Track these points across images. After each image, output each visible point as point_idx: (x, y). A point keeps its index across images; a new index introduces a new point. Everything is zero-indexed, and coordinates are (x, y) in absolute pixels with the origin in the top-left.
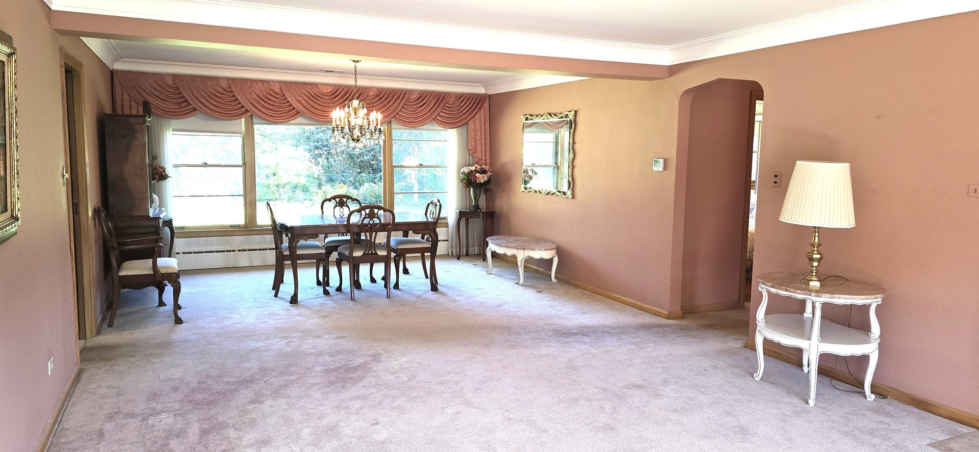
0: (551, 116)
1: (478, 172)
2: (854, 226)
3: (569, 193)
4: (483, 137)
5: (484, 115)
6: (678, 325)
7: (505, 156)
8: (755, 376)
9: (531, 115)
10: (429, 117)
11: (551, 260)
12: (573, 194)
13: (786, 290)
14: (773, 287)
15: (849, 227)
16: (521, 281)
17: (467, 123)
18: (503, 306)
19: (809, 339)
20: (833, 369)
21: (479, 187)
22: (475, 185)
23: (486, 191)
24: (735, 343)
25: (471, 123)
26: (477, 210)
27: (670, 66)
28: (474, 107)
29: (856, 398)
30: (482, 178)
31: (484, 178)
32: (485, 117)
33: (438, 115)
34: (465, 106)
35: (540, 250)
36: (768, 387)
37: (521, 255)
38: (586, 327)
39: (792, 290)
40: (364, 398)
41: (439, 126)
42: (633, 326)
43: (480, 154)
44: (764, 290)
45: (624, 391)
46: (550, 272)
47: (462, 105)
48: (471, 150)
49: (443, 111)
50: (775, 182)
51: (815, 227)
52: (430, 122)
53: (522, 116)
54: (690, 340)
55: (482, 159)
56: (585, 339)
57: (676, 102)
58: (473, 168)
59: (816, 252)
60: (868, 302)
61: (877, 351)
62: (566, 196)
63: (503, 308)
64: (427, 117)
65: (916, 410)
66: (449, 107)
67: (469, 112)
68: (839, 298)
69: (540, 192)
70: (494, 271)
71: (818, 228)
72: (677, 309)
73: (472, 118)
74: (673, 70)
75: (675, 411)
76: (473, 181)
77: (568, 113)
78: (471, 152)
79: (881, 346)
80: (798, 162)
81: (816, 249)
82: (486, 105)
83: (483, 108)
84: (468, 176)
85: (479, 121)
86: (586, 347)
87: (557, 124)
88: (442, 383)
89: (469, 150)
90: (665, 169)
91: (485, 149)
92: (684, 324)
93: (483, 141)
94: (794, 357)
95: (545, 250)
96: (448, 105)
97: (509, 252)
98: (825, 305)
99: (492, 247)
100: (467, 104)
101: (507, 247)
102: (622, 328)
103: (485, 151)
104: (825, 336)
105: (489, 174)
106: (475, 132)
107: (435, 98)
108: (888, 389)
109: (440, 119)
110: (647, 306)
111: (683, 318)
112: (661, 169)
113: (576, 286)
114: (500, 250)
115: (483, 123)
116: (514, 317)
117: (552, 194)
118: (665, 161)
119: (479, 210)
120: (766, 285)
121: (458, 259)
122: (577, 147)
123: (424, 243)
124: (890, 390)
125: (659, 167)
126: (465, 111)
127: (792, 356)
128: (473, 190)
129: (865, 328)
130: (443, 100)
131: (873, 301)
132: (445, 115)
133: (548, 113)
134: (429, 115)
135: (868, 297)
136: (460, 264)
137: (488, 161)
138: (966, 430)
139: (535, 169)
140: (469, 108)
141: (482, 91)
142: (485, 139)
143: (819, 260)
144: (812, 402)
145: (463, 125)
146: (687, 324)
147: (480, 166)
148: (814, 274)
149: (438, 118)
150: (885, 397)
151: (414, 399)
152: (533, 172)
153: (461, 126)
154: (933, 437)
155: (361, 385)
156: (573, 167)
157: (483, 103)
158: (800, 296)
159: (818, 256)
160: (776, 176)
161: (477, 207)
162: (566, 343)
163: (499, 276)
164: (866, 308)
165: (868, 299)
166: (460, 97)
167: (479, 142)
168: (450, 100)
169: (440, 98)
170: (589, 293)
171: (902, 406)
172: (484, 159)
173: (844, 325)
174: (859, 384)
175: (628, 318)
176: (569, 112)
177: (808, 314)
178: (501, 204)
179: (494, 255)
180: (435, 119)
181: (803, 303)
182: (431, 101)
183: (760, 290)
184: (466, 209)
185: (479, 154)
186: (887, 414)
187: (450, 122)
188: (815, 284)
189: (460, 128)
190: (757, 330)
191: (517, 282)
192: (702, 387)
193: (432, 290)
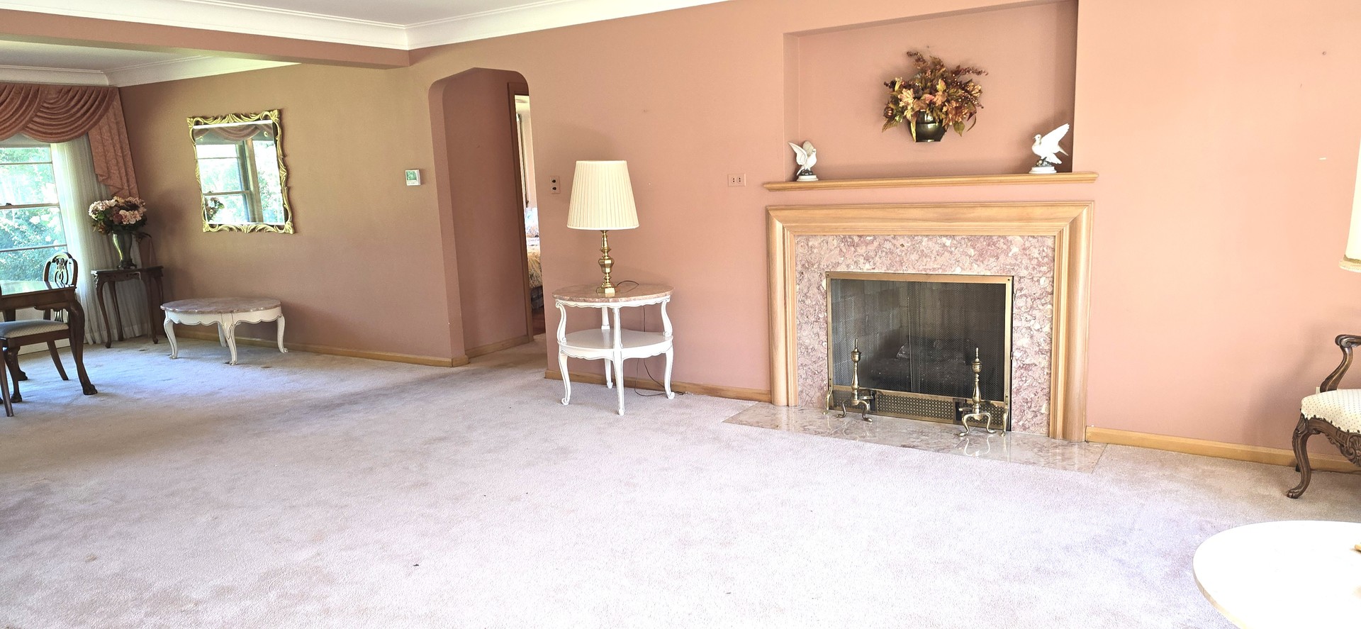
0: (240, 118)
1: (122, 208)
2: (638, 226)
3: (288, 226)
4: (120, 154)
5: (116, 119)
6: (468, 370)
7: (167, 181)
8: (563, 402)
9: (205, 118)
10: (14, 125)
11: (274, 324)
12: (294, 227)
13: (585, 301)
14: (571, 300)
15: (634, 227)
16: (234, 358)
17: (86, 133)
18: (218, 393)
19: (612, 347)
20: (634, 378)
21: (126, 231)
22: (120, 228)
23: (141, 236)
24: (535, 376)
25: (94, 133)
26: (129, 268)
27: (409, 51)
28: (94, 106)
29: (659, 400)
30: (131, 217)
31: (135, 217)
32: (117, 123)
33: (31, 121)
34: (79, 106)
35: (258, 310)
36: (579, 409)
37: (228, 323)
38: (352, 395)
39: (591, 299)
40: (53, 537)
41: (35, 138)
42: (412, 382)
43: (119, 180)
44: (560, 307)
45: (426, 446)
46: (275, 342)
47: (73, 103)
48: (101, 176)
49: (39, 114)
50: (555, 189)
51: (602, 231)
52: (16, 133)
53: (188, 120)
54: (484, 383)
55: (122, 189)
56: (355, 407)
57: (425, 97)
58: (112, 202)
59: (607, 258)
60: (658, 300)
61: (672, 348)
62: (283, 231)
63: (218, 395)
64: (11, 124)
65: (710, 398)
66: (48, 108)
67: (88, 114)
68: (634, 300)
69: (239, 230)
70: (181, 353)
71: (607, 231)
72: (461, 353)
73: (95, 124)
74: (415, 56)
75: (490, 451)
76: (116, 223)
77: (268, 113)
78: (100, 178)
79: (675, 343)
80: (578, 162)
81: (606, 254)
82: (116, 103)
83: (111, 107)
84: (105, 216)
85: (108, 128)
86: (361, 415)
87: (240, 130)
88: (173, 494)
89: (97, 175)
90: (422, 182)
91: (126, 172)
92: (472, 368)
93: (121, 160)
94: (597, 376)
95: (266, 309)
96: (45, 105)
97: (207, 320)
98: (622, 310)
99: (172, 316)
100: (82, 102)
101: (202, 313)
102: (398, 387)
103: (127, 174)
104: (626, 342)
105: (142, 210)
106: (104, 146)
107: (20, 93)
108: (684, 385)
109: (35, 128)
110: (422, 357)
111: (469, 363)
112: (417, 183)
113: (318, 353)
114: (189, 320)
115: (115, 131)
116: (243, 403)
117: (260, 230)
118: (421, 172)
119: (133, 268)
120: (564, 300)
121: (108, 346)
122: (289, 160)
123: (52, 324)
124: (687, 385)
125: (413, 182)
126: (79, 114)
127: (595, 376)
128: (118, 238)
129: (659, 329)
130: (35, 96)
131: (663, 299)
132: (43, 121)
133: (235, 114)
134: (14, 122)
135: (659, 295)
136: (115, 353)
137: (135, 191)
138: (750, 404)
139: (221, 199)
140: (85, 108)
141: (105, 81)
142: (124, 157)
143: (611, 265)
144: (621, 412)
145: (79, 136)
146: (475, 368)
147: (123, 198)
148: (608, 281)
149: (30, 125)
150: (682, 393)
151: (139, 520)
152: (215, 202)
153: (76, 137)
154: (726, 415)
155: (37, 524)
156: (289, 189)
157: (111, 100)
158: (597, 305)
159: (609, 262)
160: (554, 181)
161: (128, 262)
162: (332, 416)
163: (192, 359)
164: (658, 306)
165: (659, 297)
166: (66, 91)
167: (114, 162)
168: (50, 97)
169: (30, 94)
170: (339, 357)
171: (697, 397)
172: (126, 187)
173: (640, 330)
174: (660, 387)
175: (403, 375)
176: (269, 111)
177: (605, 326)
178: (169, 253)
179: (178, 328)
180: (25, 128)
181: (599, 311)
182: (12, 99)
183: (558, 307)
184: (107, 267)
185: (116, 181)
186: (687, 406)
187: (54, 131)
188: (610, 291)
189: (76, 141)
190: (560, 351)
191: (227, 361)
192: (512, 423)
193: (86, 392)
